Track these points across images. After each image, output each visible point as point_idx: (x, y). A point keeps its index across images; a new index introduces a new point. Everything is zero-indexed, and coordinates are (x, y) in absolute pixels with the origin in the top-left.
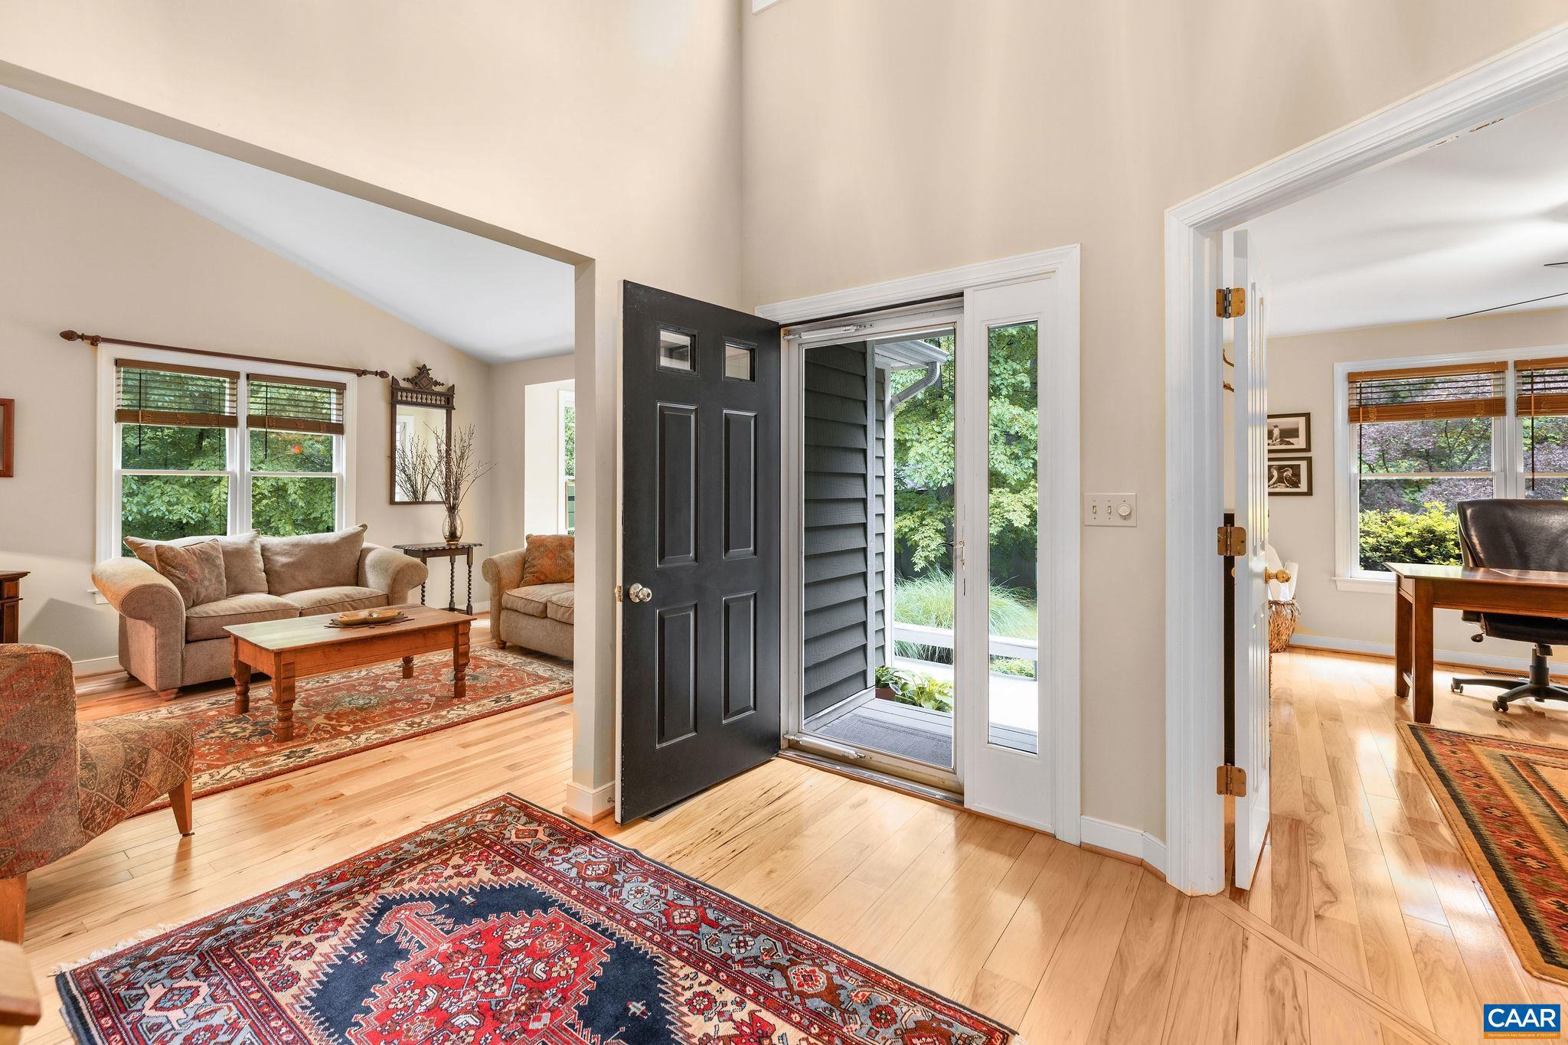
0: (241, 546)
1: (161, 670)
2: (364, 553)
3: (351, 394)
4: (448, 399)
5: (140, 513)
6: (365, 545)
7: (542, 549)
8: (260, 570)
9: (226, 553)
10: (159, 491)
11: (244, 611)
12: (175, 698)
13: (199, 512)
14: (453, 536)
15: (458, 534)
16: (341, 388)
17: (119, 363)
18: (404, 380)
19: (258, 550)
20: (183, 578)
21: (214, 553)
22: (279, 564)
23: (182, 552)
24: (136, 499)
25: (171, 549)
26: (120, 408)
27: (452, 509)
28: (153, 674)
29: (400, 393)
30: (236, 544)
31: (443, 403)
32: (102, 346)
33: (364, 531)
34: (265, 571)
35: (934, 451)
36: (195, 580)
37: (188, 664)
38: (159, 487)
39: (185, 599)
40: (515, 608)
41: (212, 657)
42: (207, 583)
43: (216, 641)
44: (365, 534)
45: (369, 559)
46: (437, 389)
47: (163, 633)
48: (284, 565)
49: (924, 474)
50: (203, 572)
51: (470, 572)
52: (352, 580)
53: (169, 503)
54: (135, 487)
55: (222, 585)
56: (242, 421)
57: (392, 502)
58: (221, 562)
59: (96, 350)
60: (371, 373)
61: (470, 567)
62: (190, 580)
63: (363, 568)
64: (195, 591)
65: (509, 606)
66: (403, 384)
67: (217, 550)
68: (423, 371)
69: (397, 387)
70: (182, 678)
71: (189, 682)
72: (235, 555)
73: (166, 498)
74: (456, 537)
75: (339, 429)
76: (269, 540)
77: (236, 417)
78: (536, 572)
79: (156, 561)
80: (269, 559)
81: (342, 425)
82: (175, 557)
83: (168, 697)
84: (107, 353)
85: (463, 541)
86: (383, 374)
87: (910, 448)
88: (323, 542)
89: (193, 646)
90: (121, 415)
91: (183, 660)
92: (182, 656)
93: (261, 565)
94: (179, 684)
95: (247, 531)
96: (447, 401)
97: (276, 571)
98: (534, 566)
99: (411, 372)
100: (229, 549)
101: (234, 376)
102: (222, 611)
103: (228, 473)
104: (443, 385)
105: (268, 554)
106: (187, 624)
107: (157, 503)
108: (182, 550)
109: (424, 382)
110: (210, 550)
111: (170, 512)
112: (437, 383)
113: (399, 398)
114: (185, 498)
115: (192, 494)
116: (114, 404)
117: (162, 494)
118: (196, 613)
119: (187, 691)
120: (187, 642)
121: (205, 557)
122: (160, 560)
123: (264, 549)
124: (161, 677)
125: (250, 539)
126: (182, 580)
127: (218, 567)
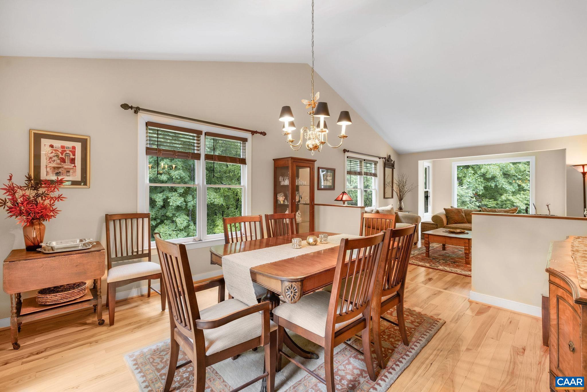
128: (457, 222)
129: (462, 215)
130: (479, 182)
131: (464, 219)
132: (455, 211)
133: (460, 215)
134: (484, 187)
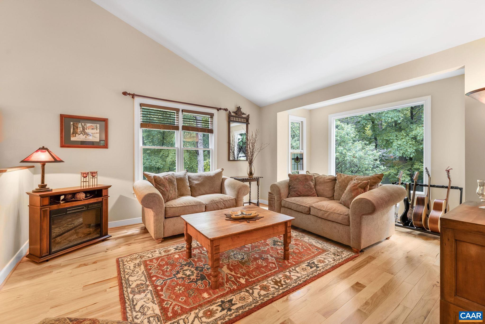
0: (182, 177)
1: (156, 231)
2: (223, 180)
3: (215, 117)
4: (247, 120)
5: (149, 164)
6: (223, 177)
7: (297, 180)
8: (188, 186)
9: (177, 179)
10: (153, 159)
11: (185, 205)
12: (161, 242)
13: (163, 165)
14: (251, 174)
15: (253, 173)
16: (212, 115)
17: (141, 105)
18: (233, 112)
19: (187, 178)
20: (163, 189)
21: (173, 179)
22: (195, 184)
23: (163, 179)
24: (148, 161)
25: (159, 177)
26: (142, 122)
27: (251, 163)
28: (153, 232)
29: (231, 118)
30: (180, 175)
31: (245, 121)
32: (136, 98)
33: (222, 171)
34: (190, 187)
35: (405, 143)
36: (167, 190)
37: (166, 228)
38: (153, 158)
39: (164, 199)
40: (290, 207)
41: (174, 225)
42: (171, 192)
43: (176, 218)
44: (223, 172)
45: (226, 183)
46: (244, 116)
47: (156, 215)
48: (196, 184)
49: (401, 152)
50: (170, 187)
51: (258, 188)
52: (220, 191)
53: (156, 162)
54: (148, 157)
55: (176, 192)
56: (180, 128)
57: (229, 160)
58: (175, 183)
59: (134, 100)
60: (222, 109)
61: (258, 186)
62: (165, 190)
63: (224, 186)
64: (167, 195)
65: (286, 206)
66: (233, 114)
67: (174, 178)
68: (239, 109)
69: (230, 115)
70: (164, 234)
71: (166, 235)
72: (180, 180)
73: (155, 161)
74: (252, 174)
75: (211, 131)
76: (190, 174)
77: (178, 126)
78: (296, 191)
79: (154, 182)
80: (191, 182)
81: (212, 130)
82: (160, 181)
83: (159, 242)
84: (138, 101)
85: (255, 175)
86: (226, 110)
87: (392, 143)
88: (209, 175)
89: (168, 220)
90: (142, 125)
91: (164, 227)
92: (164, 225)
93: (188, 184)
94: (162, 237)
95: (183, 171)
96: (247, 121)
97: (193, 187)
98: (294, 188)
99: (234, 110)
100: (178, 177)
101: (178, 110)
102: (178, 205)
103: (176, 148)
104: (245, 114)
105: (190, 180)
106: (165, 210)
107: (153, 162)
108: (162, 178)
109: (239, 113)
110: (172, 178)
111: (156, 165)
112: (244, 114)
113: (231, 119)
114: (159, 161)
115: (161, 160)
116: (140, 121)
117: (154, 160)
118: (168, 206)
119: (166, 239)
120: (165, 218)
121: (170, 181)
122: (155, 182)
123: (189, 178)
124: (156, 233)
125: (184, 174)
126: (163, 190)
127: (174, 185)
128: (301, 193)
129: (310, 184)
130: (410, 144)
131: (312, 190)
132: (300, 178)
133: (307, 183)
134: (416, 150)
